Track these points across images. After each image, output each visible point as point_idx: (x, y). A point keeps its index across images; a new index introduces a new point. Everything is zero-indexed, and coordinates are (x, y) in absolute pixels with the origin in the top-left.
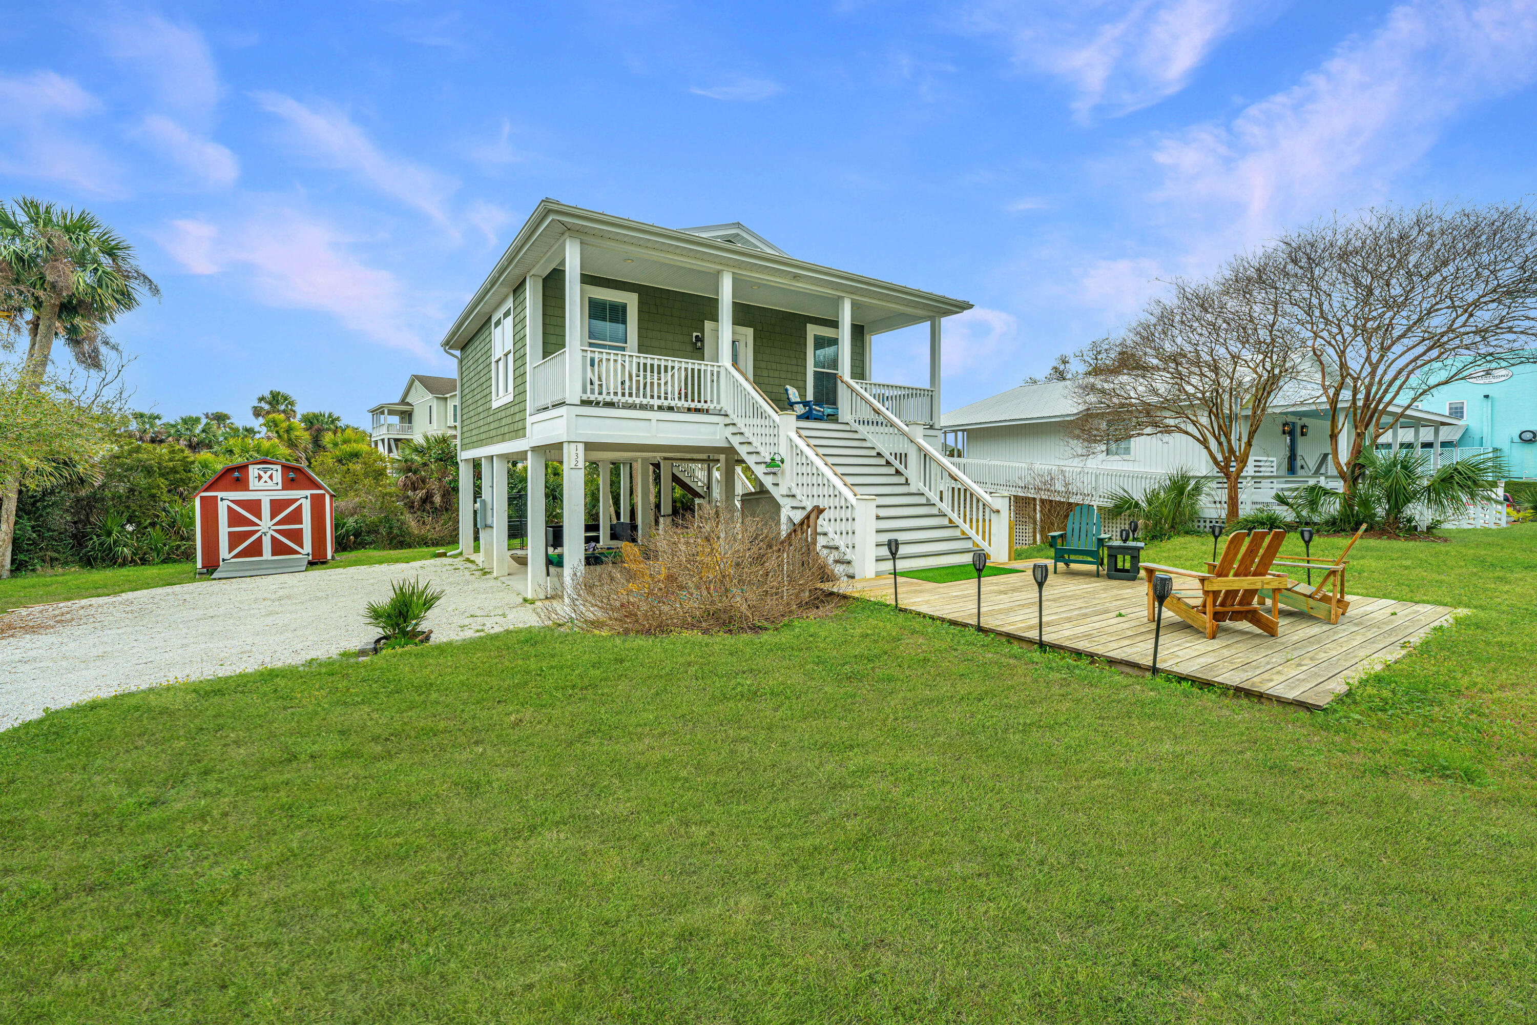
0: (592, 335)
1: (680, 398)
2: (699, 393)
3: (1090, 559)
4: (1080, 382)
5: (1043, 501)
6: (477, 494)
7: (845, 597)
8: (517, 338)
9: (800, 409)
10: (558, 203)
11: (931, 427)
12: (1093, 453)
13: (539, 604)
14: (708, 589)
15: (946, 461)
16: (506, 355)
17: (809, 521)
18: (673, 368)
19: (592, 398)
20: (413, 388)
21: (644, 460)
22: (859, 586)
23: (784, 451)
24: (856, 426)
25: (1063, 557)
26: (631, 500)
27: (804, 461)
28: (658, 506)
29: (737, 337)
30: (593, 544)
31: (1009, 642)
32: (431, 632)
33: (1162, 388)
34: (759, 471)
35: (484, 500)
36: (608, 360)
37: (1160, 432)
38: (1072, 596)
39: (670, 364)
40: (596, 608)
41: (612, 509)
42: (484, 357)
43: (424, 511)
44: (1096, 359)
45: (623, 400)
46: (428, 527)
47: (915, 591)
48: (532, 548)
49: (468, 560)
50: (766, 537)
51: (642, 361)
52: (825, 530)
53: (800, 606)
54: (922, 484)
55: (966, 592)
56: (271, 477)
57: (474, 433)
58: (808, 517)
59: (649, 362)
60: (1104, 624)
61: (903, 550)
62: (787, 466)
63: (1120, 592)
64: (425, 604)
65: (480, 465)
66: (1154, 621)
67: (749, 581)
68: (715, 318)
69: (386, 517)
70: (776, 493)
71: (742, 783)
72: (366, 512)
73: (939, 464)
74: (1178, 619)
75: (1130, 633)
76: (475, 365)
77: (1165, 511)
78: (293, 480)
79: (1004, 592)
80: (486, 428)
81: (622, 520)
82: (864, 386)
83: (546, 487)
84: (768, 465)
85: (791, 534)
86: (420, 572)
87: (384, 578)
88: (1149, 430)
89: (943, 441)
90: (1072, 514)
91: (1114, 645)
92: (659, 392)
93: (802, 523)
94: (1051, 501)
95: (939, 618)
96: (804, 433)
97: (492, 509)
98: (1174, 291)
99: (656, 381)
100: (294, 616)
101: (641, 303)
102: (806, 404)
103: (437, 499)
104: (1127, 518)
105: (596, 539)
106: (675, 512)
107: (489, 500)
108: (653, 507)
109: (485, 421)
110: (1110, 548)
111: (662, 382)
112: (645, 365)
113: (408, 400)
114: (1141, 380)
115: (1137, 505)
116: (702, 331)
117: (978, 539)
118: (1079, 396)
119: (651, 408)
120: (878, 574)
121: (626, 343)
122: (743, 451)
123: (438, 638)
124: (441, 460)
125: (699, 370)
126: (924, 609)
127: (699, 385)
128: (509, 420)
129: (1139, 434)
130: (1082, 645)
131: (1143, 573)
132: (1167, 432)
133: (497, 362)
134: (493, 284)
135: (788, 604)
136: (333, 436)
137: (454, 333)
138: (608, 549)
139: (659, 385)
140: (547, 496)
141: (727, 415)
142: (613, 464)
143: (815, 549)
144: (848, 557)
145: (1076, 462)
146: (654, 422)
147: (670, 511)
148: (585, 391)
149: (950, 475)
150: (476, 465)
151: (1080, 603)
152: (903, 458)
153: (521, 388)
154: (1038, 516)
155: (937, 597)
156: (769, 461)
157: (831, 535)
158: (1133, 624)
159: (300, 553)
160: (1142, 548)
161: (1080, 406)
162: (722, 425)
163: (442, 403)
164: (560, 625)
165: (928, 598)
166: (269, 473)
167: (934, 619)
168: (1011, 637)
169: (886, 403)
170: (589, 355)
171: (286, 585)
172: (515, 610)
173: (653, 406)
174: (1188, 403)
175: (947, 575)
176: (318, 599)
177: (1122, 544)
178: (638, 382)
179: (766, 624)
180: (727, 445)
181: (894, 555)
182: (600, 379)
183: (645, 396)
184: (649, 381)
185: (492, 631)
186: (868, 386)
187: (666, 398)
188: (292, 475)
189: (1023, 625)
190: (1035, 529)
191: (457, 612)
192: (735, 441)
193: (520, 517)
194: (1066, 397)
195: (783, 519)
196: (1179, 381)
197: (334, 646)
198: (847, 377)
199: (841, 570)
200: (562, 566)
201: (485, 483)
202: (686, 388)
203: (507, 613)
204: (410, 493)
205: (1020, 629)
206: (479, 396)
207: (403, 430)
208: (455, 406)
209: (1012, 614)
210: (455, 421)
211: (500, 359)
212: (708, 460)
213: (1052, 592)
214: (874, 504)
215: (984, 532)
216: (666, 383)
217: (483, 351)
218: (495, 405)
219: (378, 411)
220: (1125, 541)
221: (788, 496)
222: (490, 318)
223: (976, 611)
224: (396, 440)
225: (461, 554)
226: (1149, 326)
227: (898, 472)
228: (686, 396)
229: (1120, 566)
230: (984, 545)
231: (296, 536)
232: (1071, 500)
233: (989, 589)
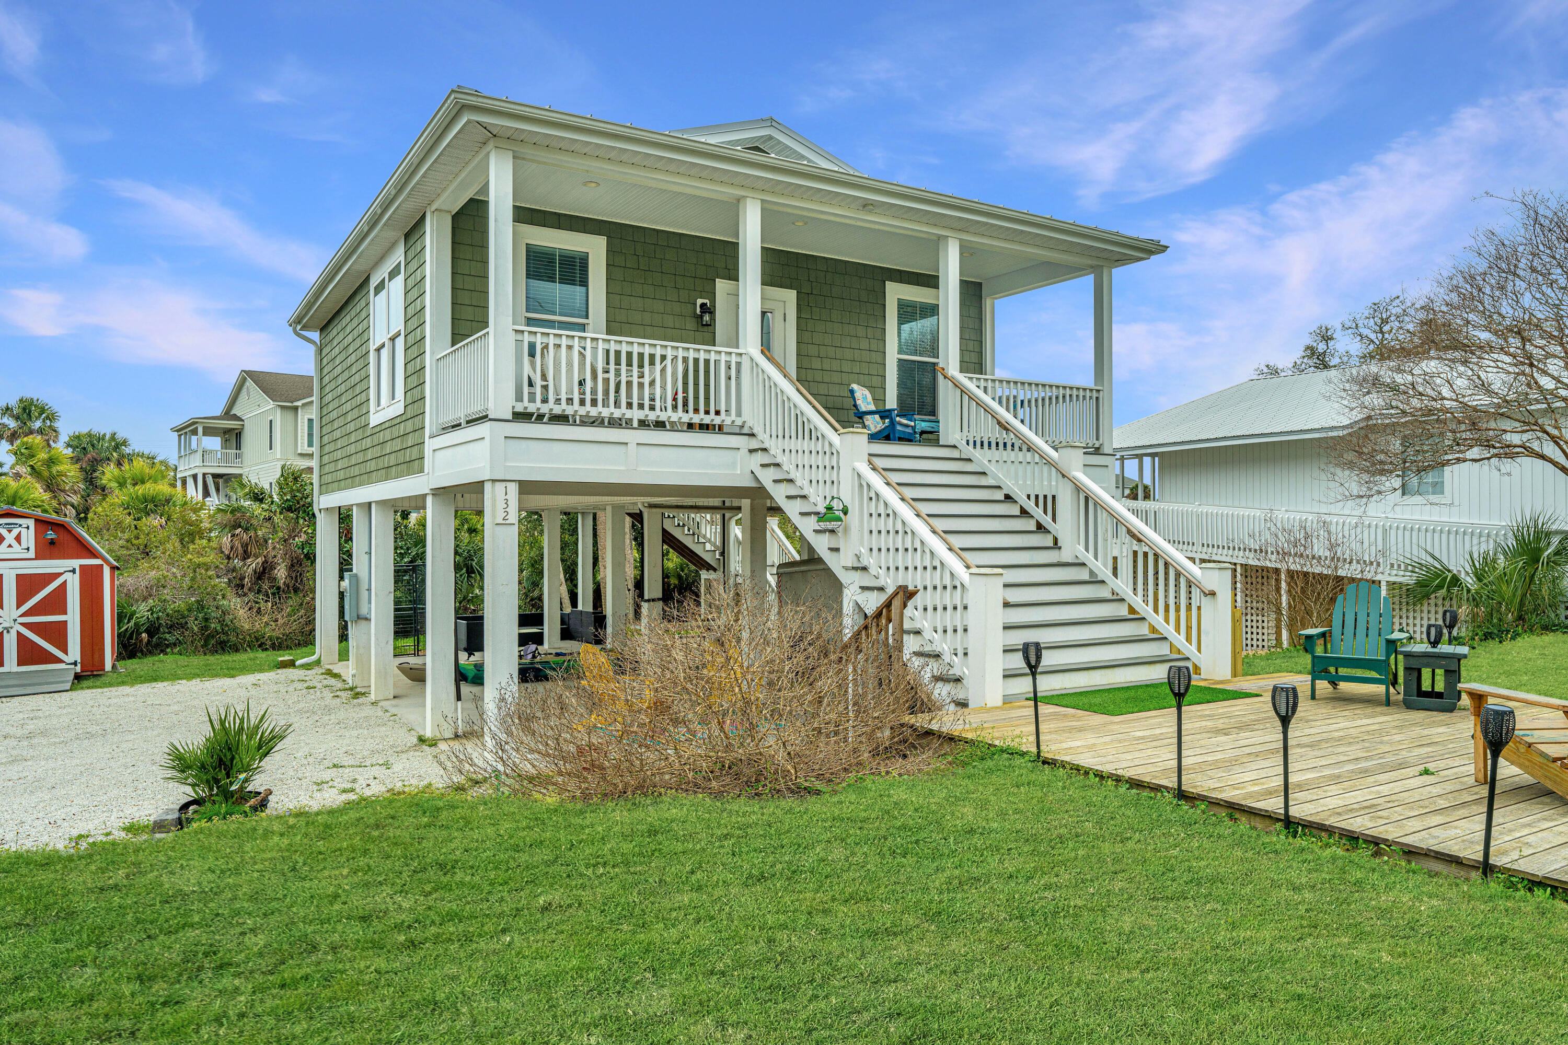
0: (532, 303)
1: (675, 407)
2: (707, 399)
3: (1374, 675)
4: (1354, 371)
5: (1291, 574)
6: (345, 564)
7: (951, 739)
8: (411, 311)
9: (875, 423)
10: (477, 93)
11: (1097, 451)
12: (1379, 492)
13: (443, 746)
14: (721, 724)
15: (1121, 507)
16: (393, 339)
17: (889, 611)
18: (663, 358)
19: (532, 408)
20: (244, 390)
21: (615, 507)
22: (974, 719)
23: (847, 493)
24: (969, 451)
25: (1326, 671)
26: (594, 575)
27: (881, 510)
28: (639, 585)
29: (769, 306)
30: (533, 647)
31: (1231, 818)
32: (270, 792)
33: (1497, 380)
34: (807, 526)
35: (356, 575)
36: (558, 346)
37: (1496, 455)
38: (1340, 739)
39: (658, 352)
40: (537, 756)
41: (564, 590)
42: (358, 343)
43: (259, 592)
44: (1382, 332)
45: (582, 411)
46: (265, 619)
47: (1071, 730)
48: (433, 654)
49: (329, 673)
50: (819, 636)
51: (613, 347)
52: (917, 625)
53: (875, 753)
54: (1081, 548)
55: (1158, 731)
56: (18, 538)
57: (340, 465)
58: (888, 605)
59: (624, 348)
60: (1397, 787)
61: (1049, 659)
62: (853, 519)
63: (1426, 732)
64: (260, 747)
65: (349, 517)
66: (1486, 783)
67: (790, 712)
68: (732, 274)
69: (198, 602)
70: (835, 563)
71: (781, 977)
72: (166, 593)
73: (1111, 514)
74: (1528, 779)
75: (1443, 803)
76: (343, 356)
77: (1507, 591)
78: (52, 542)
79: (1225, 732)
80: (360, 458)
81: (580, 608)
82: (982, 384)
83: (456, 553)
84: (821, 517)
85: (858, 633)
86: (253, 692)
87: (196, 702)
88: (1475, 453)
89: (1118, 471)
90: (1340, 597)
91: (1415, 824)
92: (641, 397)
93: (878, 615)
94: (1306, 574)
95: (1110, 776)
96: (880, 463)
97: (369, 590)
98: (1518, 212)
99: (635, 380)
100: (51, 764)
101: (610, 251)
102: (884, 414)
103: (281, 573)
104: (1440, 602)
105: (538, 639)
106: (667, 597)
107: (364, 575)
108: (631, 586)
109: (359, 446)
110: (1408, 655)
111: (646, 380)
112: (618, 353)
113: (236, 411)
114: (1462, 369)
115: (1455, 580)
116: (712, 296)
117: (1179, 640)
118: (1353, 396)
119: (627, 424)
120: (1008, 700)
121: (587, 317)
122: (779, 494)
123: (279, 803)
124: (289, 509)
125: (707, 362)
126: (1086, 760)
127: (707, 385)
128: (397, 445)
129: (1458, 460)
130: (1359, 824)
131: (1465, 700)
132: (1507, 455)
133: (378, 350)
134: (373, 225)
135: (855, 750)
136: (116, 472)
137: (310, 305)
138: (558, 654)
139: (641, 385)
140: (457, 567)
141: (753, 435)
142: (565, 514)
143: (900, 658)
144: (956, 671)
145: (1351, 509)
146: (632, 447)
147: (659, 594)
148: (519, 398)
149: (1129, 532)
150: (344, 517)
151: (1355, 751)
152: (1049, 503)
153: (416, 393)
154: (1284, 598)
155: (1107, 739)
156: (823, 511)
157: (928, 634)
158: (1449, 787)
159: (61, 661)
160: (1465, 656)
161: (1354, 412)
162: (744, 451)
163: (290, 415)
164: (477, 783)
165: (1093, 741)
166: (15, 532)
167: (1102, 777)
168: (1234, 809)
169: (1020, 412)
170: (527, 338)
171: (40, 714)
172: (404, 756)
173: (631, 420)
174: (1545, 406)
175: (1126, 701)
176: (90, 736)
177: (1430, 649)
178: (606, 381)
179: (819, 785)
180: (753, 484)
181: (1033, 669)
182: (544, 377)
183: (617, 404)
184: (624, 379)
185: (368, 793)
186: (990, 384)
187: (652, 408)
188: (51, 535)
189: (1256, 788)
190: (1278, 621)
191: (311, 760)
192: (767, 478)
193: (415, 602)
194: (1329, 399)
195: (848, 607)
196: (1528, 370)
197: (115, 815)
198: (953, 370)
199: (944, 693)
200: (482, 684)
201: (358, 546)
202: (685, 391)
203: (392, 760)
204: (237, 562)
205: (1250, 795)
206: (348, 406)
207: (226, 458)
208: (310, 421)
209: (1238, 769)
210: (310, 444)
211: (383, 346)
212: (723, 508)
213: (1307, 731)
214: (1000, 582)
215: (1189, 628)
216: (652, 383)
217: (356, 333)
218: (375, 419)
219: (187, 430)
220: (1435, 644)
221: (855, 569)
222: (367, 280)
223: (1174, 763)
224: (215, 476)
225: (318, 662)
226: (1473, 277)
227: (1040, 527)
228: (685, 404)
229: (1426, 686)
230: (1190, 650)
231: (58, 634)
232: (1341, 573)
233: (1198, 725)
